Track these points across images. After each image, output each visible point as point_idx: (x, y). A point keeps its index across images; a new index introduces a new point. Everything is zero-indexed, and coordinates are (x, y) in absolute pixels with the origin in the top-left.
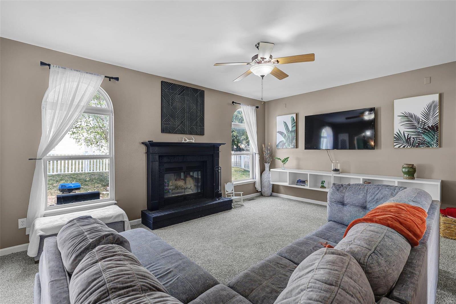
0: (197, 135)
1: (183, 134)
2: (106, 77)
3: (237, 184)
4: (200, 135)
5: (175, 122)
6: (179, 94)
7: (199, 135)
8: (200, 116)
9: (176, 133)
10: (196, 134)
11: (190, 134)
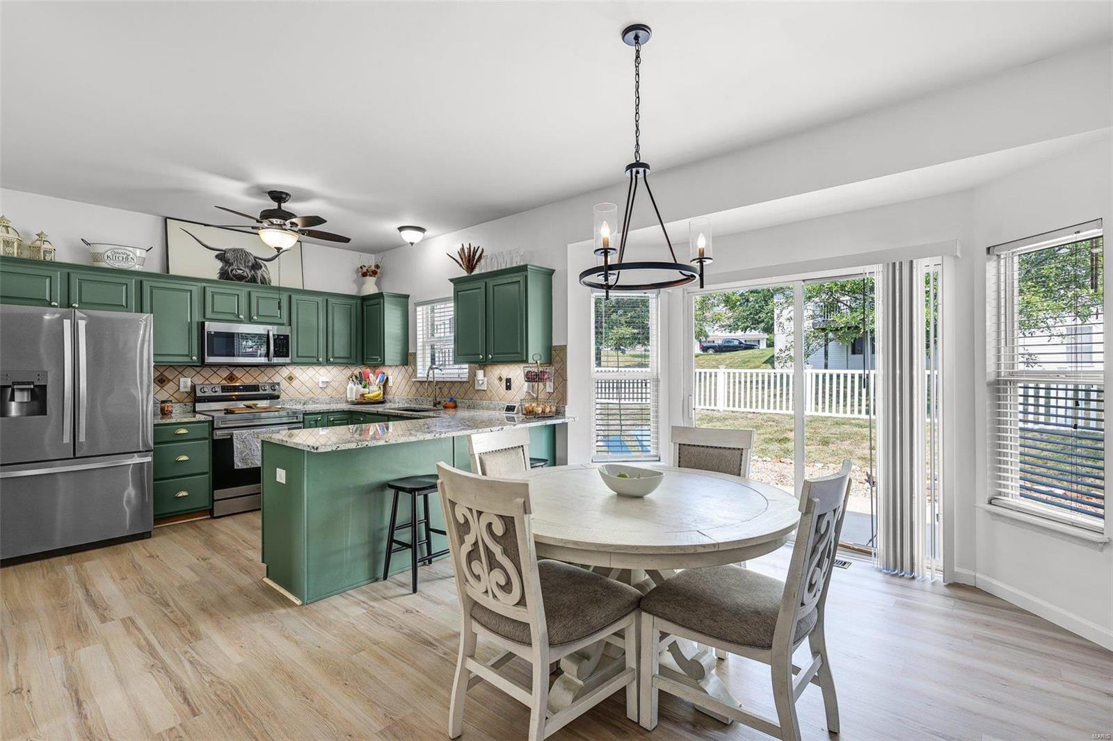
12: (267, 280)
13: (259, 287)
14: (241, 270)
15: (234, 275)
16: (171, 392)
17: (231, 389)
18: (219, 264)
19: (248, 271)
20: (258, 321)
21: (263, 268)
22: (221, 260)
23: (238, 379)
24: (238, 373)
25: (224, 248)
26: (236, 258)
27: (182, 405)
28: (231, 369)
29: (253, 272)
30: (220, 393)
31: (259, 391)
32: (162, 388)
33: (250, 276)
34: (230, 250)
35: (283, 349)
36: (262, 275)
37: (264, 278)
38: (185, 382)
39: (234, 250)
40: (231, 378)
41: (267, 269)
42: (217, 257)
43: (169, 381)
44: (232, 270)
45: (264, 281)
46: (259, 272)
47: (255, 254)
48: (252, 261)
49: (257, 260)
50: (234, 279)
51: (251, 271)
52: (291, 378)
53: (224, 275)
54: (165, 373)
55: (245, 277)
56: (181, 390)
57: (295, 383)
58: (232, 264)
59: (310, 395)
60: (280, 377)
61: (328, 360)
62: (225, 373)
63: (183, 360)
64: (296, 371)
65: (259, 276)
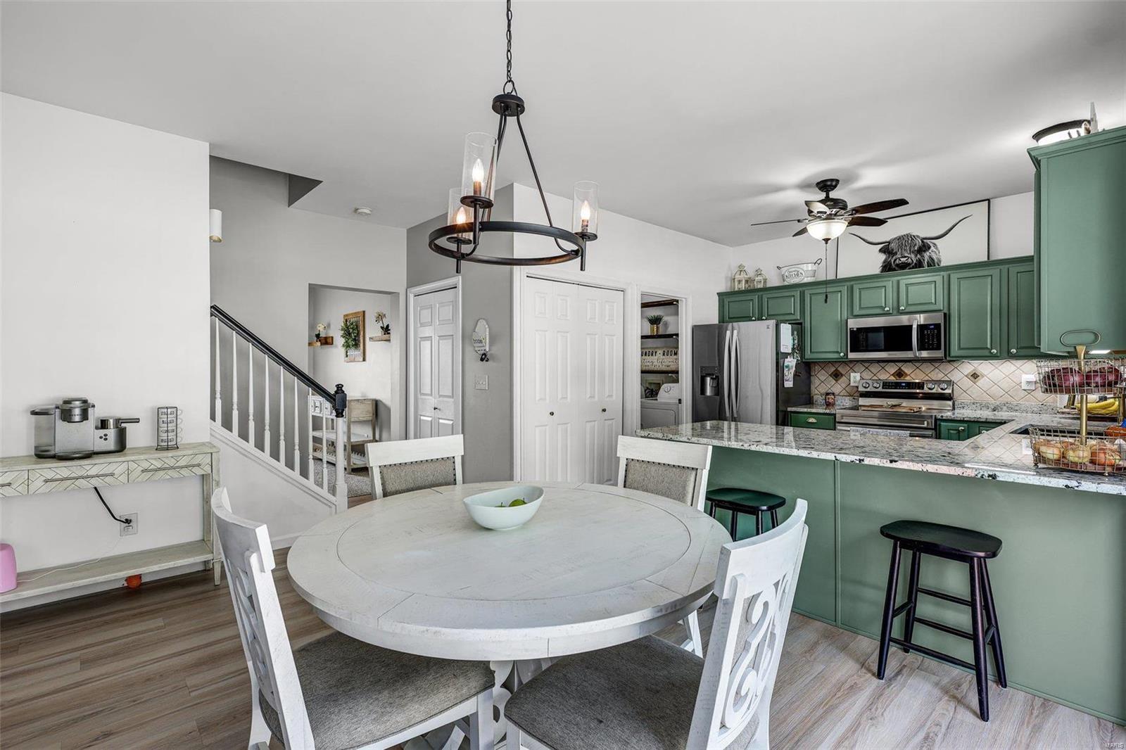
12: (936, 260)
13: (927, 272)
14: (905, 257)
15: (897, 265)
16: (844, 386)
17: (889, 386)
18: (883, 257)
19: (913, 256)
20: (907, 311)
21: (932, 248)
22: (884, 252)
23: (907, 375)
24: (907, 369)
25: (888, 240)
26: (900, 247)
27: (851, 398)
28: (900, 364)
29: (919, 256)
30: (880, 389)
31: (923, 389)
32: (837, 381)
33: (915, 262)
34: (895, 239)
35: (933, 341)
36: (930, 257)
37: (932, 259)
38: (855, 377)
39: (899, 238)
40: (900, 374)
41: (937, 248)
42: (881, 251)
43: (842, 375)
44: (895, 260)
45: (932, 263)
46: (926, 255)
47: (923, 235)
48: (919, 242)
49: (925, 241)
50: (897, 268)
51: (916, 256)
52: (975, 376)
53: (887, 267)
54: (839, 369)
55: (909, 264)
56: (851, 385)
57: (981, 382)
58: (896, 253)
59: (1007, 399)
60: (960, 373)
61: (1009, 352)
62: (892, 369)
63: (835, 356)
64: (984, 367)
65: (926, 258)
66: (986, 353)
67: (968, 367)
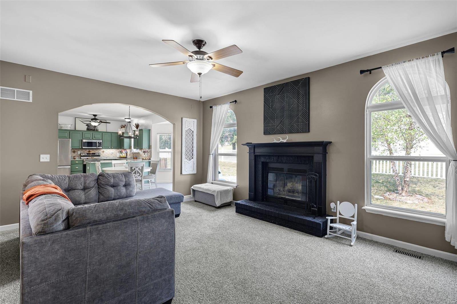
0: (299, 133)
1: (283, 133)
2: (230, 103)
3: (378, 211)
4: (303, 132)
5: (274, 123)
6: (278, 95)
7: (301, 132)
8: (302, 110)
9: (275, 134)
10: (297, 133)
11: (290, 133)
15: (90, 129)
16: (76, 154)
17: (89, 154)
18: (87, 127)
20: (92, 139)
23: (91, 152)
24: (91, 150)
25: (88, 123)
27: (78, 157)
29: (94, 128)
30: (86, 155)
31: (95, 154)
32: (74, 153)
35: (100, 145)
38: (79, 152)
40: (89, 151)
42: (86, 125)
43: (76, 152)
46: (96, 128)
48: (94, 126)
52: (103, 152)
53: (88, 129)
54: (75, 150)
56: (78, 154)
58: (89, 127)
59: (108, 156)
60: (101, 151)
61: (111, 148)
62: (88, 150)
63: (78, 147)
64: (105, 150)
65: (96, 129)
66: (108, 148)
67: (102, 150)
